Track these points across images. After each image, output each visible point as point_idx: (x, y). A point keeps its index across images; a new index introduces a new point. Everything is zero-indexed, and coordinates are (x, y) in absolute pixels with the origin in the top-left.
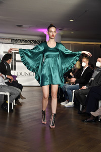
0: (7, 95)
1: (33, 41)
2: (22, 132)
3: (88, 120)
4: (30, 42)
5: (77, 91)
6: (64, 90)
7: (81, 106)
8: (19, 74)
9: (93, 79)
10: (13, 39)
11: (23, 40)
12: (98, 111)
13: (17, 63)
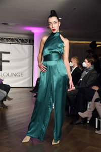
1: (20, 40)
2: (7, 137)
3: (77, 122)
4: (17, 40)
8: (5, 74)
9: (81, 79)
11: (10, 39)
12: (86, 112)
13: (3, 63)
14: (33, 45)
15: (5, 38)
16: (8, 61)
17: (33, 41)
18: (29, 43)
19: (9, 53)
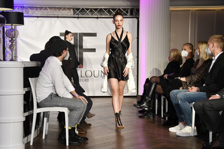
0: (63, 113)
4: (109, 12)
5: (201, 104)
6: (174, 102)
7: (211, 134)
10: (78, 9)
11: (96, 10)
14: (138, 19)
15: (87, 9)
16: (93, 50)
17: (138, 10)
18: (131, 14)
19: (94, 35)
